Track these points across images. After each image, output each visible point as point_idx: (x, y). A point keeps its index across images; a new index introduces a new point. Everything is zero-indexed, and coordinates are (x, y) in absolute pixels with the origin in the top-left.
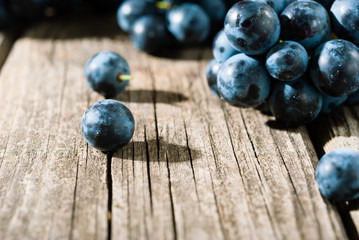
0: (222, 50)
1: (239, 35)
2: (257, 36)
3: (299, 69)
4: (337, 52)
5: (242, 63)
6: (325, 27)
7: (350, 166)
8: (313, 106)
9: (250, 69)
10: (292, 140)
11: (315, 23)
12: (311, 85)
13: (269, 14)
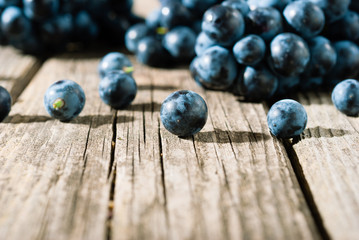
0: (202, 45)
1: (212, 29)
2: (225, 31)
3: (258, 55)
4: (286, 41)
5: (215, 52)
6: (278, 25)
7: (291, 109)
8: (270, 85)
9: (221, 56)
10: (255, 109)
11: (272, 22)
12: (268, 68)
13: (236, 15)
